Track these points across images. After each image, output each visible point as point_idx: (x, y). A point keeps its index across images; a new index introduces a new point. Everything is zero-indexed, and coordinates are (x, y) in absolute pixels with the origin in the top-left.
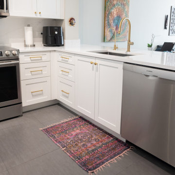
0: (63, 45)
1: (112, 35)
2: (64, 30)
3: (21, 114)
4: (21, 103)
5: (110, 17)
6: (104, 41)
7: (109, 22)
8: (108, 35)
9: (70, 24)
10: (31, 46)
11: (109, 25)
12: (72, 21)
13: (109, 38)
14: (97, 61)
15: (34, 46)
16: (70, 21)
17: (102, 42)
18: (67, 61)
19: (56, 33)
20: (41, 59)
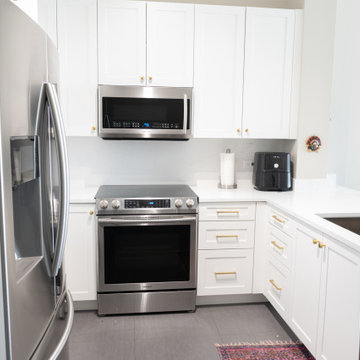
0: (291, 189)
3: (193, 308)
4: (195, 289)
9: (309, 148)
10: (229, 188)
12: (313, 143)
15: (235, 186)
16: (308, 143)
19: (276, 166)
20: (238, 216)
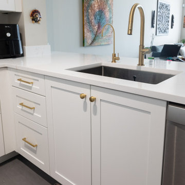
0: (23, 55)
1: (94, 36)
2: (22, 30)
5: (90, 11)
6: (84, 45)
7: (89, 19)
8: (88, 37)
9: (33, 20)
11: (89, 23)
12: (35, 16)
13: (90, 41)
14: (95, 94)
16: (32, 15)
17: (81, 46)
18: (30, 88)
19: (9, 35)
